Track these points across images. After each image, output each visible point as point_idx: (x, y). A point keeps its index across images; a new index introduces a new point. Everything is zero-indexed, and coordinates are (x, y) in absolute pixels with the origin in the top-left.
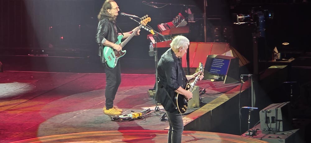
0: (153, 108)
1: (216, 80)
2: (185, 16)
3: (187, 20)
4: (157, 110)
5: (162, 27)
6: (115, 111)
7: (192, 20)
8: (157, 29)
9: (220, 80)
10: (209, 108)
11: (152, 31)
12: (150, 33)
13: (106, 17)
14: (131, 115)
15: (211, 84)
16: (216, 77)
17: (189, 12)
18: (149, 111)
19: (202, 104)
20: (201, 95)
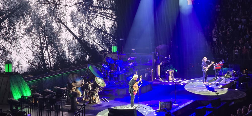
0: (214, 83)
1: (229, 77)
2: (222, 61)
3: (223, 62)
4: (215, 83)
5: (217, 64)
6: (205, 83)
7: (224, 62)
8: (215, 64)
9: (230, 77)
10: (228, 83)
11: (214, 64)
12: (214, 65)
13: (204, 61)
14: (209, 84)
15: (228, 78)
16: (230, 76)
17: (223, 60)
18: (213, 83)
19: (226, 82)
20: (226, 80)
